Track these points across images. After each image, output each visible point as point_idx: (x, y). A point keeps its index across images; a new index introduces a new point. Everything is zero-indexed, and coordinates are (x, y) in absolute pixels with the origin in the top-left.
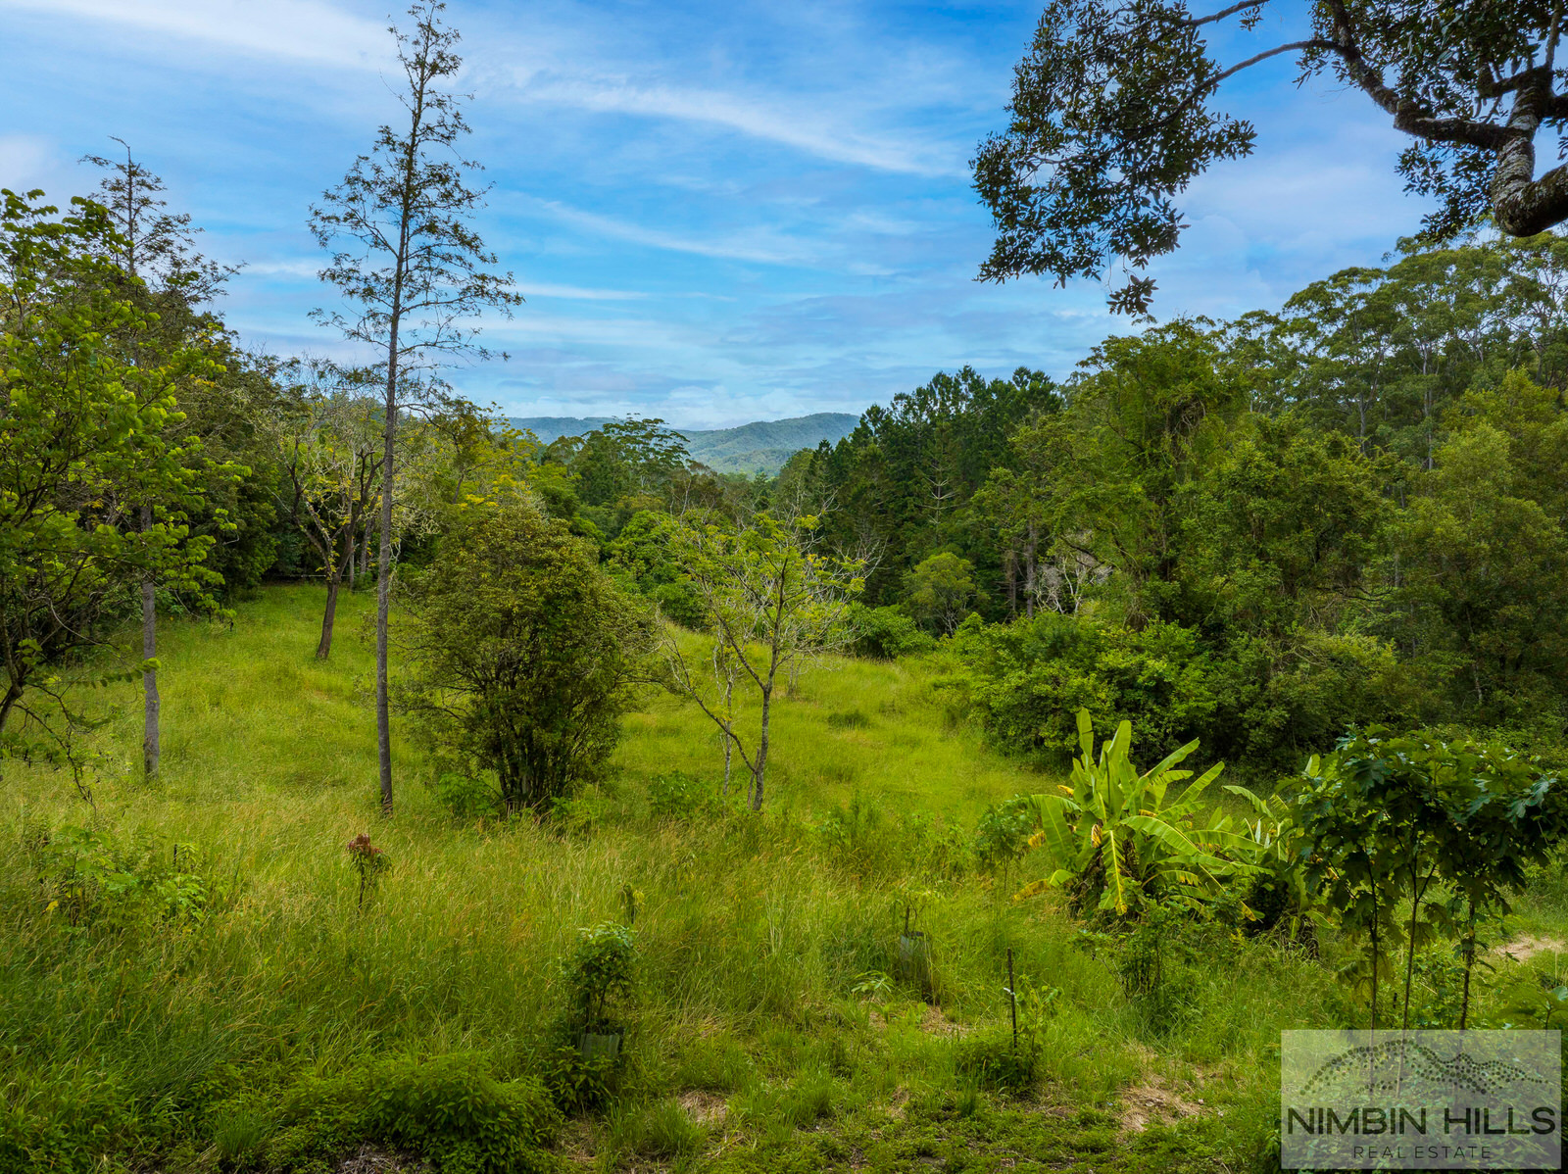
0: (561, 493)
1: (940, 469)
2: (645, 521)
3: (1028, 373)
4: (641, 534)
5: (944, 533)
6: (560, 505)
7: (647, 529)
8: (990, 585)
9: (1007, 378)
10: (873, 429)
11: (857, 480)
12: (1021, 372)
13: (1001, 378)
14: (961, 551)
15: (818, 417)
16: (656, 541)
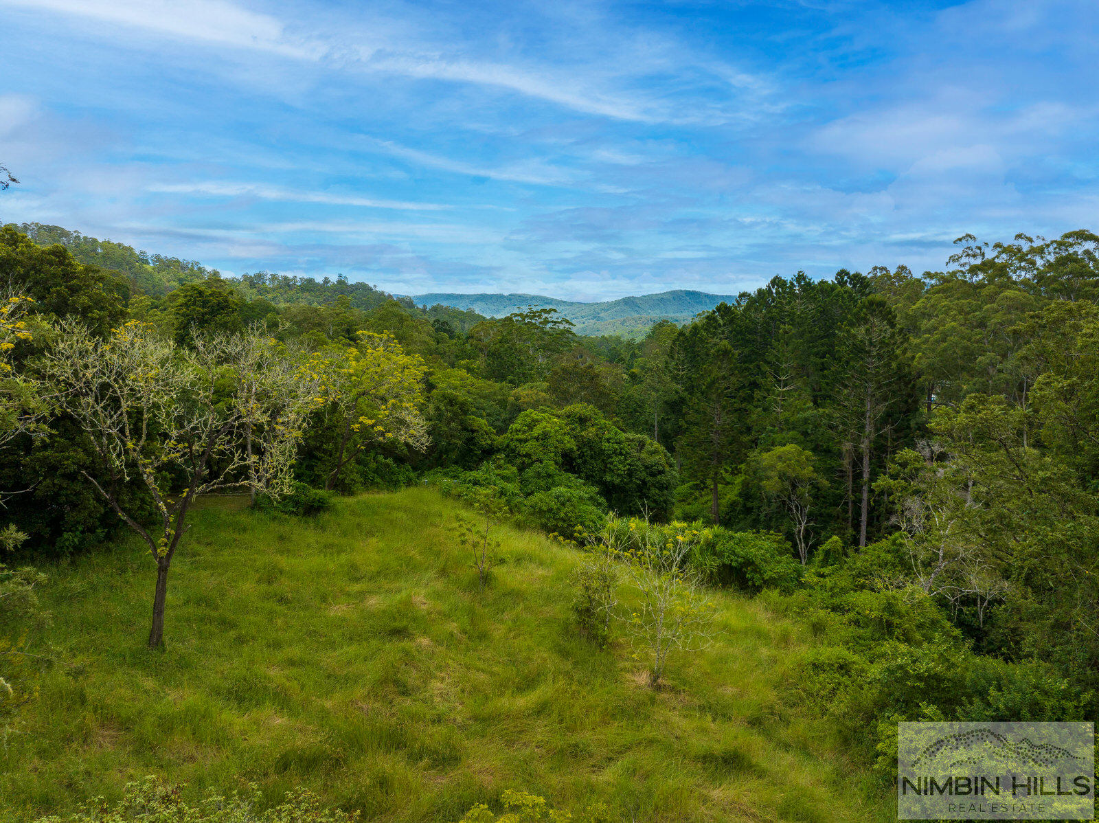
0: (457, 397)
1: (783, 366)
2: (529, 420)
3: (847, 274)
4: (524, 432)
5: (787, 421)
6: (456, 408)
7: (530, 427)
8: (829, 471)
9: (831, 279)
10: (721, 322)
11: (711, 371)
12: (842, 273)
13: (826, 279)
14: (802, 438)
15: (674, 293)
16: (537, 439)
